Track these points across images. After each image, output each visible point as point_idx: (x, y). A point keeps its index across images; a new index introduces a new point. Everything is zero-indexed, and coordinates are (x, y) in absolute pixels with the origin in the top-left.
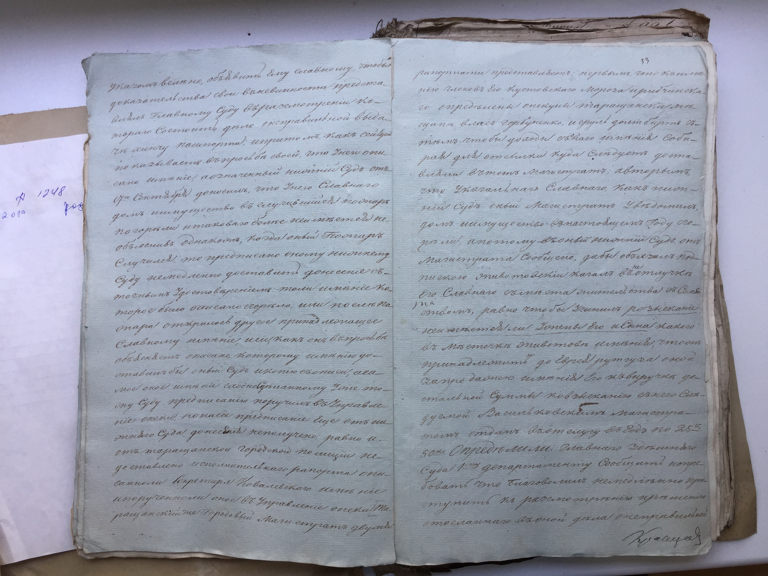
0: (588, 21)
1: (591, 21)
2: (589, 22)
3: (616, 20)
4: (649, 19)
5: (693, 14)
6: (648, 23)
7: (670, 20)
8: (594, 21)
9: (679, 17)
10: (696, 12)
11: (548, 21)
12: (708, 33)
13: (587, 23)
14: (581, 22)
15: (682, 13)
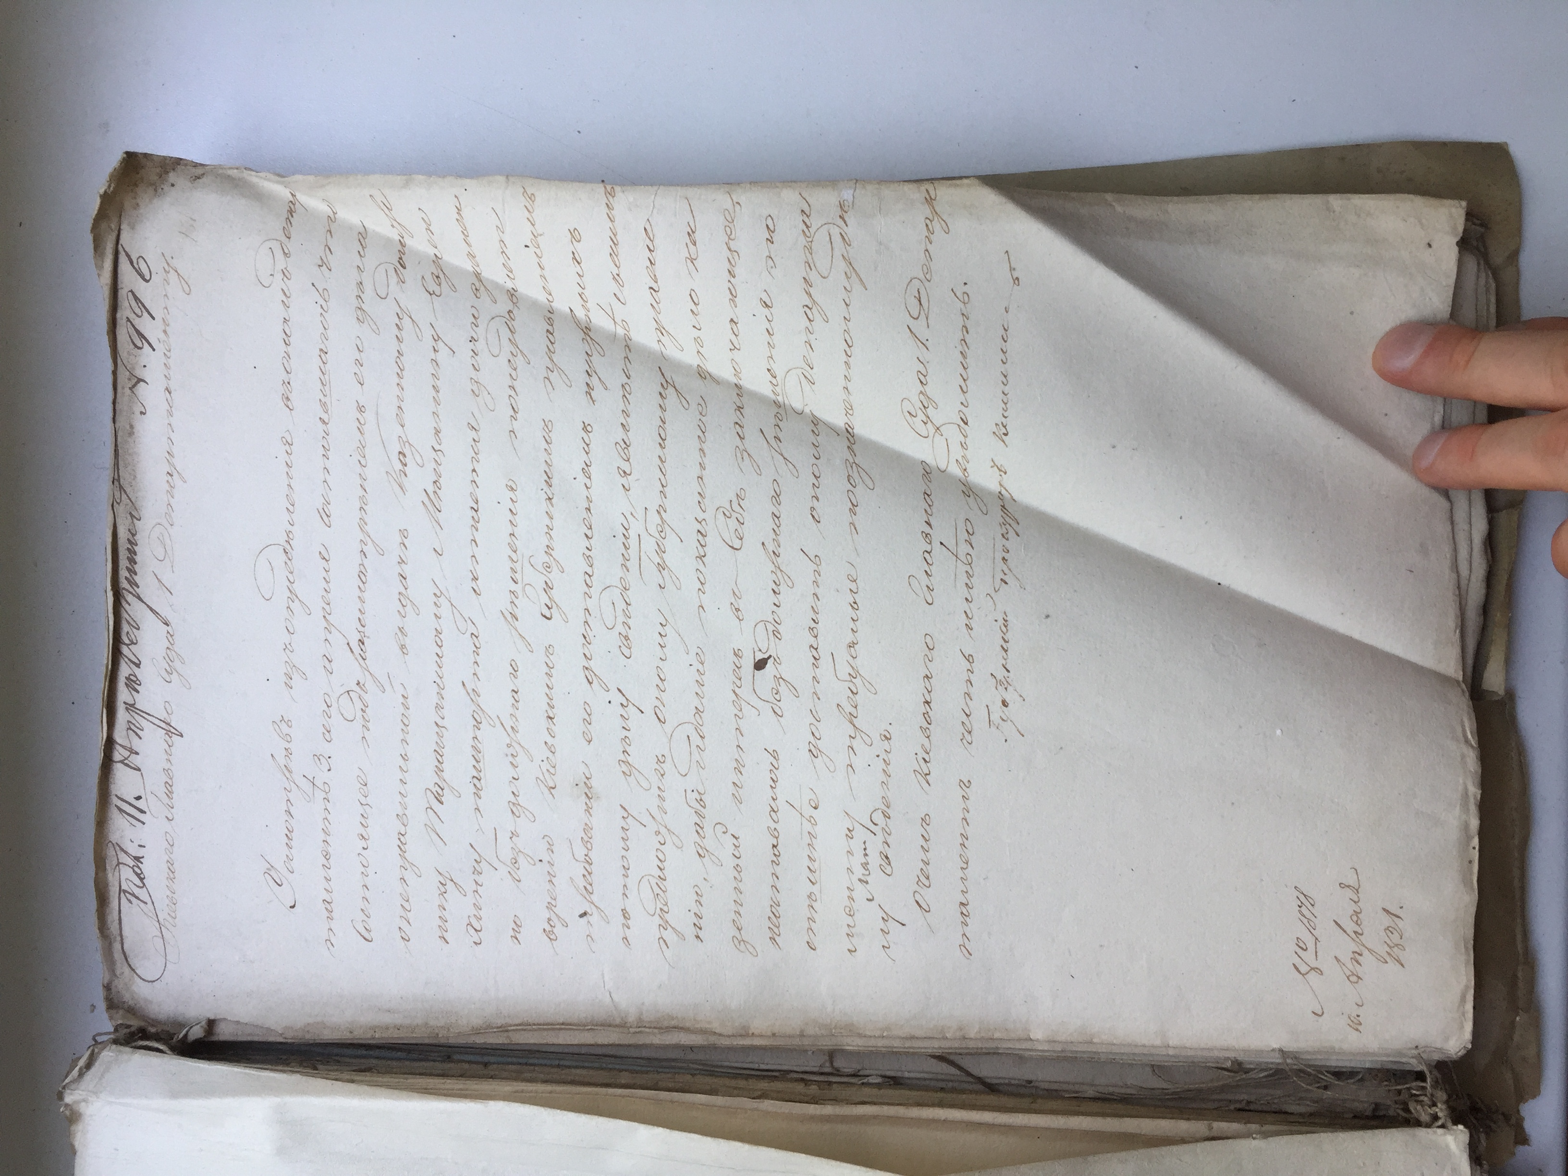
0: (116, 483)
1: (116, 477)
2: (119, 480)
3: (118, 407)
4: (118, 315)
5: (106, 199)
6: (128, 320)
7: (123, 258)
8: (118, 469)
9: (114, 235)
10: (102, 191)
11: (110, 594)
12: (165, 158)
13: (121, 487)
14: (118, 503)
15: (104, 225)
